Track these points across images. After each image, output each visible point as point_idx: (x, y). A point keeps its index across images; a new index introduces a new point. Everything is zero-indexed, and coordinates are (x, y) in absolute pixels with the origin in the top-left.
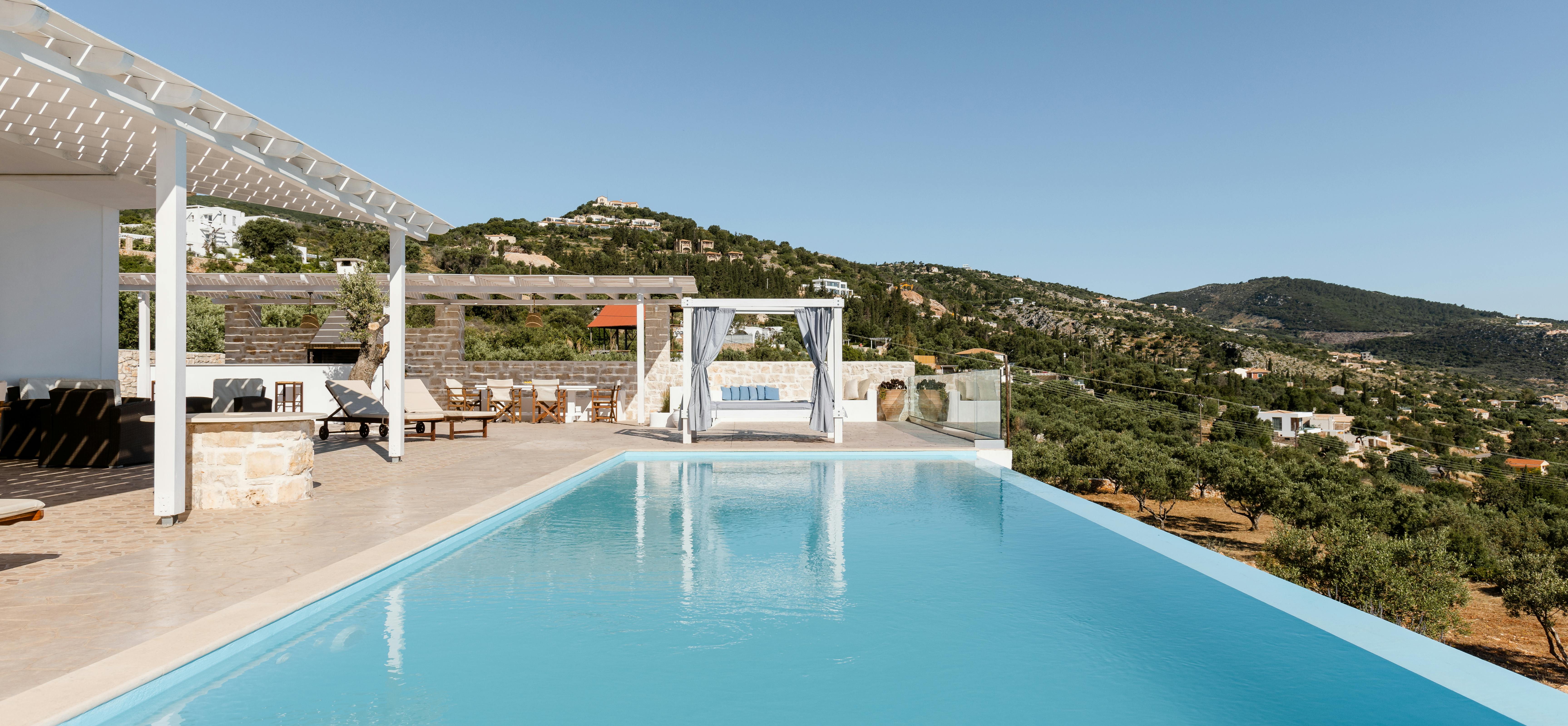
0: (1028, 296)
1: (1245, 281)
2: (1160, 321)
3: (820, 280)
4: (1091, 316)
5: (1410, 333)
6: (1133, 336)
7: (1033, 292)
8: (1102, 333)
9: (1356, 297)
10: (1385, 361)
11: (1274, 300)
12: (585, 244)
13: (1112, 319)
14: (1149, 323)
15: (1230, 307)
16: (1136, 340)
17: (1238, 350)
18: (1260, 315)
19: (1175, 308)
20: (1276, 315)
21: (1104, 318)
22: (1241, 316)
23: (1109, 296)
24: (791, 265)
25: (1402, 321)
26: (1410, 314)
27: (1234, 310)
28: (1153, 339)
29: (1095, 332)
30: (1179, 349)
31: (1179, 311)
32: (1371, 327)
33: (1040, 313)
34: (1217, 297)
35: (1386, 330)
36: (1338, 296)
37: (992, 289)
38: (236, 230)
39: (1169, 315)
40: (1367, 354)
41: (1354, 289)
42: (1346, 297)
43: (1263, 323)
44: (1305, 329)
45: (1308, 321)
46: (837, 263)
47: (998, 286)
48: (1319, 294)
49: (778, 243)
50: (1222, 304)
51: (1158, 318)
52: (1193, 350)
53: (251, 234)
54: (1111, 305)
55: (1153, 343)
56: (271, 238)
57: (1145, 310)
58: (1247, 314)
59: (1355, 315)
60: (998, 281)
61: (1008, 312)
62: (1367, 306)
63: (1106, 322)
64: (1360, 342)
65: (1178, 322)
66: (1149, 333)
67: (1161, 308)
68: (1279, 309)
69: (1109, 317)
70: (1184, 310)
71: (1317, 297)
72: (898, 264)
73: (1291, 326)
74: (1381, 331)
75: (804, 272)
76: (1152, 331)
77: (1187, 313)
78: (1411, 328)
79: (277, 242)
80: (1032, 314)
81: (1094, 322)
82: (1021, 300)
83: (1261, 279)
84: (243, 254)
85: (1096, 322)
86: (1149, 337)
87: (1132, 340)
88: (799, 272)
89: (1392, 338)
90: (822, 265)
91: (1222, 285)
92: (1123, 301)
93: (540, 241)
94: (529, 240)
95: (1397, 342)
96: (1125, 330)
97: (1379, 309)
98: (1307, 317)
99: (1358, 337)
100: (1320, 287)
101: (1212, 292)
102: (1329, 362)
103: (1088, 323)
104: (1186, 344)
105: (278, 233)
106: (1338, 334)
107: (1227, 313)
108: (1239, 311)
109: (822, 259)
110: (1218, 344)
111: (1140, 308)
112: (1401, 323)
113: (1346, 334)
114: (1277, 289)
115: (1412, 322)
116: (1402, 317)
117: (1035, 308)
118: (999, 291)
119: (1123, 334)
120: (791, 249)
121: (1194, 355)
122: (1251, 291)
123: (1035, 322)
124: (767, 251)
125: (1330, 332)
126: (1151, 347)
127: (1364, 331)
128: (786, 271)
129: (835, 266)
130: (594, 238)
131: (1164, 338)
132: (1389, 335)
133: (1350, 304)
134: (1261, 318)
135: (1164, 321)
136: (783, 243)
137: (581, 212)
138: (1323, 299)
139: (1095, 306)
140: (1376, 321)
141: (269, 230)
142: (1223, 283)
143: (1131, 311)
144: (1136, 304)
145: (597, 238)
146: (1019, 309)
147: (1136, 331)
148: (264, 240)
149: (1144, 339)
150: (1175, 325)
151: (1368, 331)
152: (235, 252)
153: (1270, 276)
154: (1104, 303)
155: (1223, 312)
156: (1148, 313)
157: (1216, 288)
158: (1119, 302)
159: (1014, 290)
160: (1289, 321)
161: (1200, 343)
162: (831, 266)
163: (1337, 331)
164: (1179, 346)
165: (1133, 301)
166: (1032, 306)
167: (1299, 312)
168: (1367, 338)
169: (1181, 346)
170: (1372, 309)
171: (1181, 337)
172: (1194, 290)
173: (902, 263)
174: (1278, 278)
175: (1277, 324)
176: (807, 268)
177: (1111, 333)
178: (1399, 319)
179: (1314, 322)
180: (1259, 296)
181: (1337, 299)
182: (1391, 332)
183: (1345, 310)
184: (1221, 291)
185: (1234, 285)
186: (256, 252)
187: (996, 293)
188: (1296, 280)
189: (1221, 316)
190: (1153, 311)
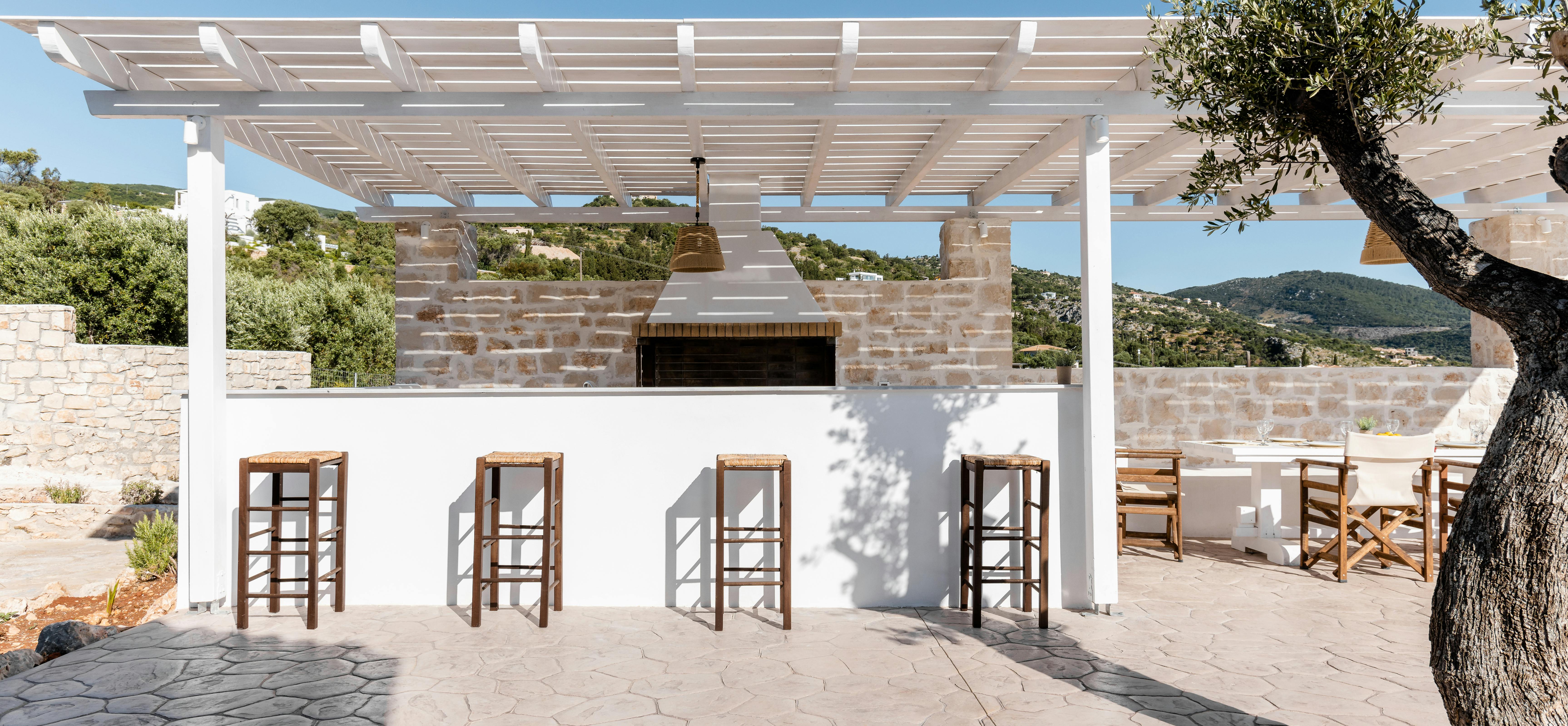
0: (1061, 291)
1: (1275, 275)
2: (1196, 316)
3: (855, 273)
4: (1128, 311)
5: (1448, 328)
6: (1173, 332)
7: (1064, 287)
8: (1140, 329)
9: (1390, 291)
10: (1431, 357)
11: (1305, 294)
12: (605, 236)
13: (1149, 314)
14: (1185, 318)
15: (1260, 302)
16: (1176, 336)
17: (1285, 347)
18: (1291, 310)
19: (1209, 302)
20: (1308, 310)
21: (1141, 313)
22: (1272, 310)
23: (1139, 291)
24: (822, 258)
25: (1438, 315)
26: (1446, 308)
27: (1265, 305)
28: (1194, 335)
29: (1133, 328)
30: (1222, 345)
31: (1214, 305)
32: (1407, 322)
33: (1075, 308)
34: (1246, 292)
35: (1422, 325)
36: (1371, 289)
37: (1021, 284)
38: (250, 215)
39: (1204, 310)
40: (1412, 349)
41: (1387, 283)
42: (1379, 291)
43: (1295, 318)
44: (1338, 325)
45: (1341, 316)
46: (868, 256)
47: (1029, 280)
48: (1351, 288)
49: (805, 235)
50: (1252, 298)
51: (1193, 314)
52: (1236, 346)
53: (267, 218)
54: (1144, 300)
55: (1194, 338)
56: (290, 222)
57: (1179, 304)
58: (1278, 308)
59: (1390, 310)
60: (1027, 275)
61: (1041, 307)
62: (1401, 300)
63: (1143, 317)
64: (1396, 337)
65: (1214, 316)
66: (1189, 329)
67: (1194, 302)
68: (1311, 303)
69: (1146, 312)
70: (1218, 304)
71: (1349, 291)
72: (920, 258)
73: (1324, 321)
74: (1417, 326)
75: (837, 265)
76: (1191, 326)
77: (1222, 308)
78: (1447, 323)
79: (297, 228)
80: (1066, 309)
81: (1132, 317)
82: (1054, 295)
83: (1291, 273)
84: (259, 242)
85: (1133, 317)
86: (1190, 332)
87: (1172, 336)
88: (831, 265)
89: (1429, 333)
90: (854, 258)
91: (1251, 279)
92: (1155, 296)
93: (558, 233)
94: (547, 232)
95: (1434, 338)
96: (1164, 325)
97: (1413, 303)
98: (1340, 311)
99: (1393, 332)
100: (1352, 281)
101: (1241, 286)
102: (1379, 358)
103: (1125, 319)
104: (1229, 340)
105: (298, 217)
106: (1372, 329)
107: (1258, 308)
108: (1269, 305)
109: (852, 252)
110: (1263, 339)
111: (1174, 303)
112: (1437, 318)
113: (1380, 329)
114: (1308, 283)
115: (1448, 317)
116: (1438, 311)
117: (1070, 302)
118: (1029, 286)
119: (1163, 329)
120: (820, 241)
121: (1238, 352)
122: (1281, 285)
123: (1069, 317)
124: (794, 243)
125: (1364, 327)
126: (1193, 343)
127: (1399, 326)
128: (818, 264)
129: (867, 258)
130: (614, 230)
131: (1205, 333)
132: (1425, 330)
133: (1384, 298)
134: (1293, 313)
135: (1200, 316)
136: (810, 235)
137: (598, 203)
138: (1357, 293)
139: (1128, 300)
140: (1411, 315)
141: (288, 214)
142: (1252, 277)
143: (1166, 306)
144: (1169, 298)
145: (617, 230)
146: (1052, 304)
147: (1175, 328)
148: (283, 225)
149: (1184, 335)
150: (1212, 320)
151: (1403, 326)
152: (249, 240)
153: (1301, 270)
154: (1137, 297)
155: (1253, 307)
156: (1183, 308)
157: (1246, 282)
158: (1151, 297)
159: (1045, 284)
160: (1322, 316)
161: (1243, 339)
162: (863, 259)
163: (1371, 326)
164: (1221, 341)
165: (1165, 295)
166: (1065, 301)
167: (1332, 306)
168: (1402, 333)
169: (1224, 342)
170: (1406, 303)
171: (1223, 332)
172: (1223, 284)
173: (926, 257)
174: (1309, 272)
175: (1308, 319)
176: (840, 261)
177: (1150, 329)
178: (1434, 314)
179: (1347, 316)
180: (1290, 291)
181: (1371, 294)
182: (1427, 326)
183: (1379, 304)
184: (1251, 286)
185: (1263, 279)
186: (273, 240)
187: (1026, 287)
188: (1328, 274)
189: (1251, 311)
190: (1187, 306)
